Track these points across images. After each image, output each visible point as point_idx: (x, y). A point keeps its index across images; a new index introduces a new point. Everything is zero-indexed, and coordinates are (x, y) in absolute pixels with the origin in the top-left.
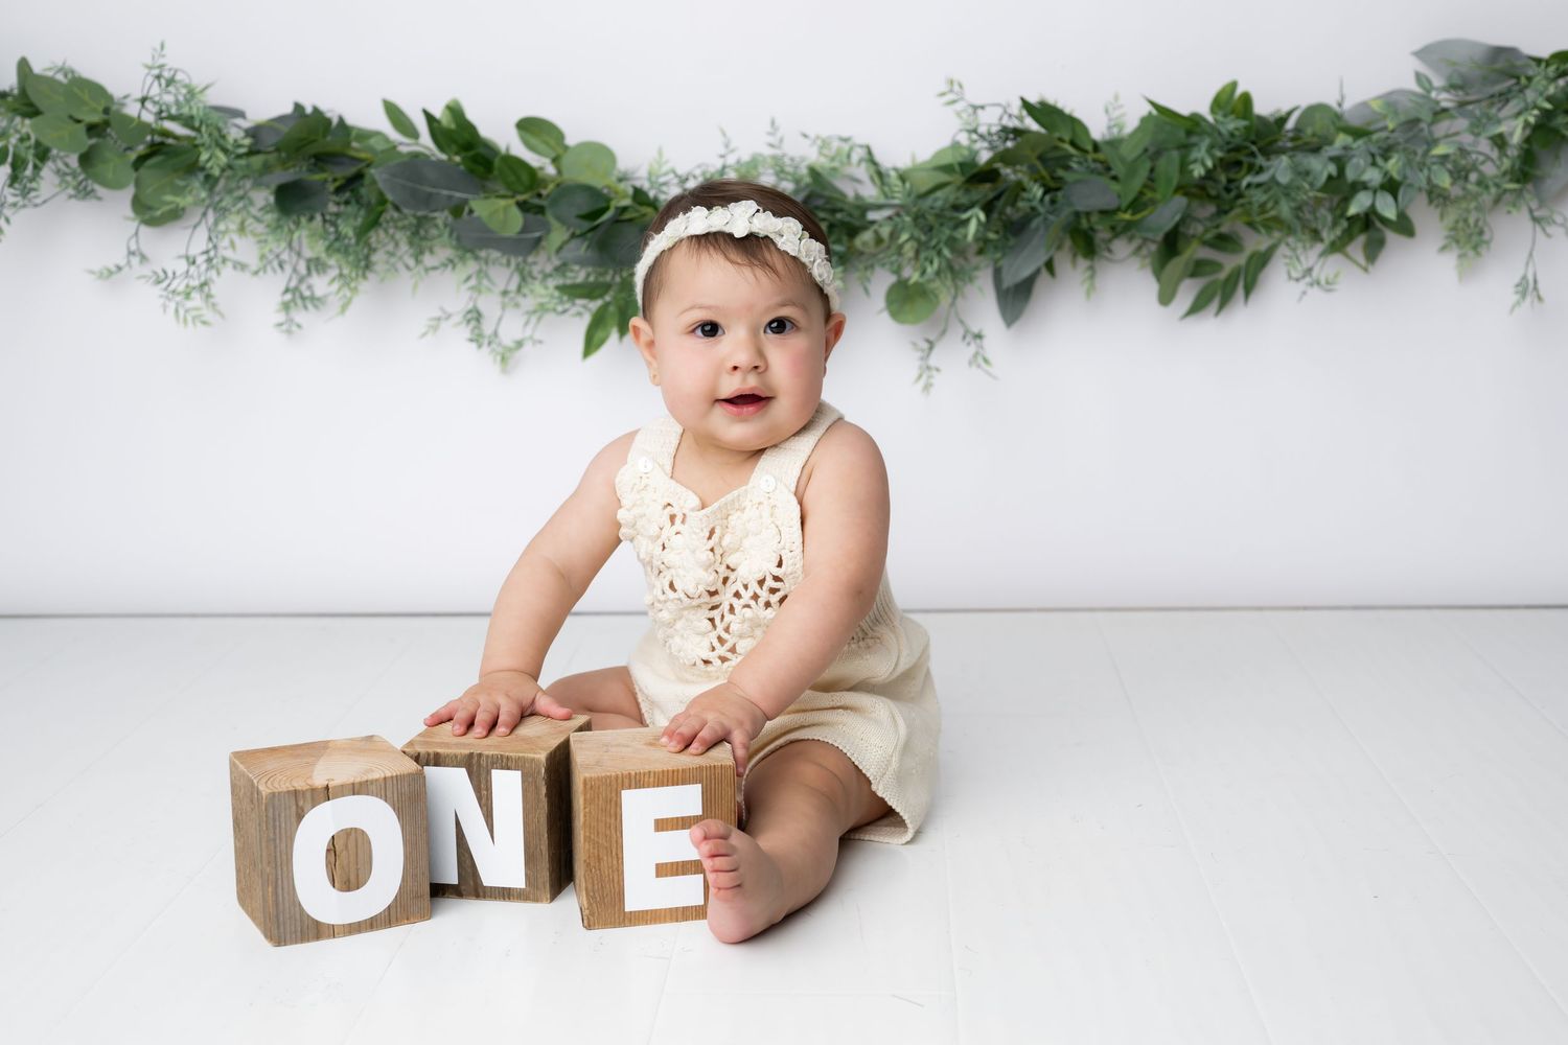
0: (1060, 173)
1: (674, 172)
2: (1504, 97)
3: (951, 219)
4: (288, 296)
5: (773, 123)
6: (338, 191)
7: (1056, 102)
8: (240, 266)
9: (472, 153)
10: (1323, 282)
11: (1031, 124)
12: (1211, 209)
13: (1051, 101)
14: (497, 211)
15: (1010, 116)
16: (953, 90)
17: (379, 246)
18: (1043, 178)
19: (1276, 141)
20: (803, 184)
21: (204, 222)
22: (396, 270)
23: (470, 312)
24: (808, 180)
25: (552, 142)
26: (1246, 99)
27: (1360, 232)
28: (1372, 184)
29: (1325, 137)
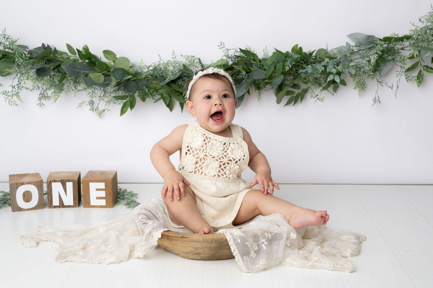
0: (250, 68)
1: (146, 65)
2: (370, 49)
4: (41, 96)
5: (173, 52)
6: (54, 69)
8: (27, 89)
9: (90, 60)
10: (320, 99)
11: (242, 54)
12: (292, 77)
13: (248, 49)
14: (97, 76)
15: (237, 52)
16: (222, 45)
17: (65, 84)
18: (246, 69)
19: (309, 60)
21: (17, 76)
22: (70, 91)
23: (90, 101)
24: (182, 68)
25: (113, 57)
26: (301, 49)
27: (332, 84)
28: (333, 73)
29: (323, 59)
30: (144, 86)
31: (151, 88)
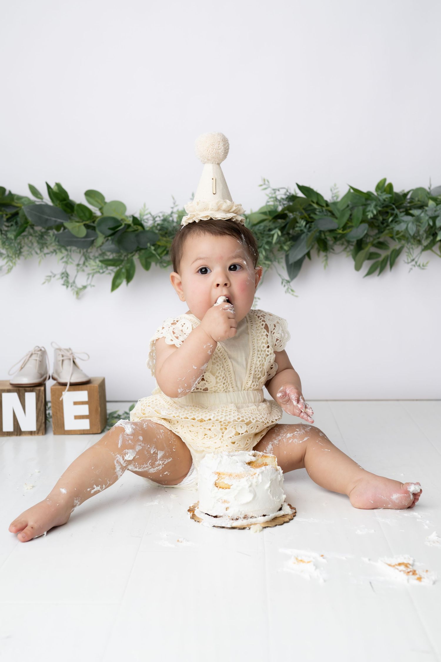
0: (312, 215)
1: (150, 214)
3: (268, 234)
6: (8, 220)
7: (311, 186)
9: (65, 202)
11: (300, 194)
12: (376, 231)
13: (309, 186)
14: (76, 227)
16: (265, 183)
17: (25, 245)
18: (305, 217)
19: (402, 203)
22: (32, 254)
23: (63, 274)
25: (100, 201)
26: (390, 186)
29: (425, 202)
30: (147, 243)
31: (159, 246)
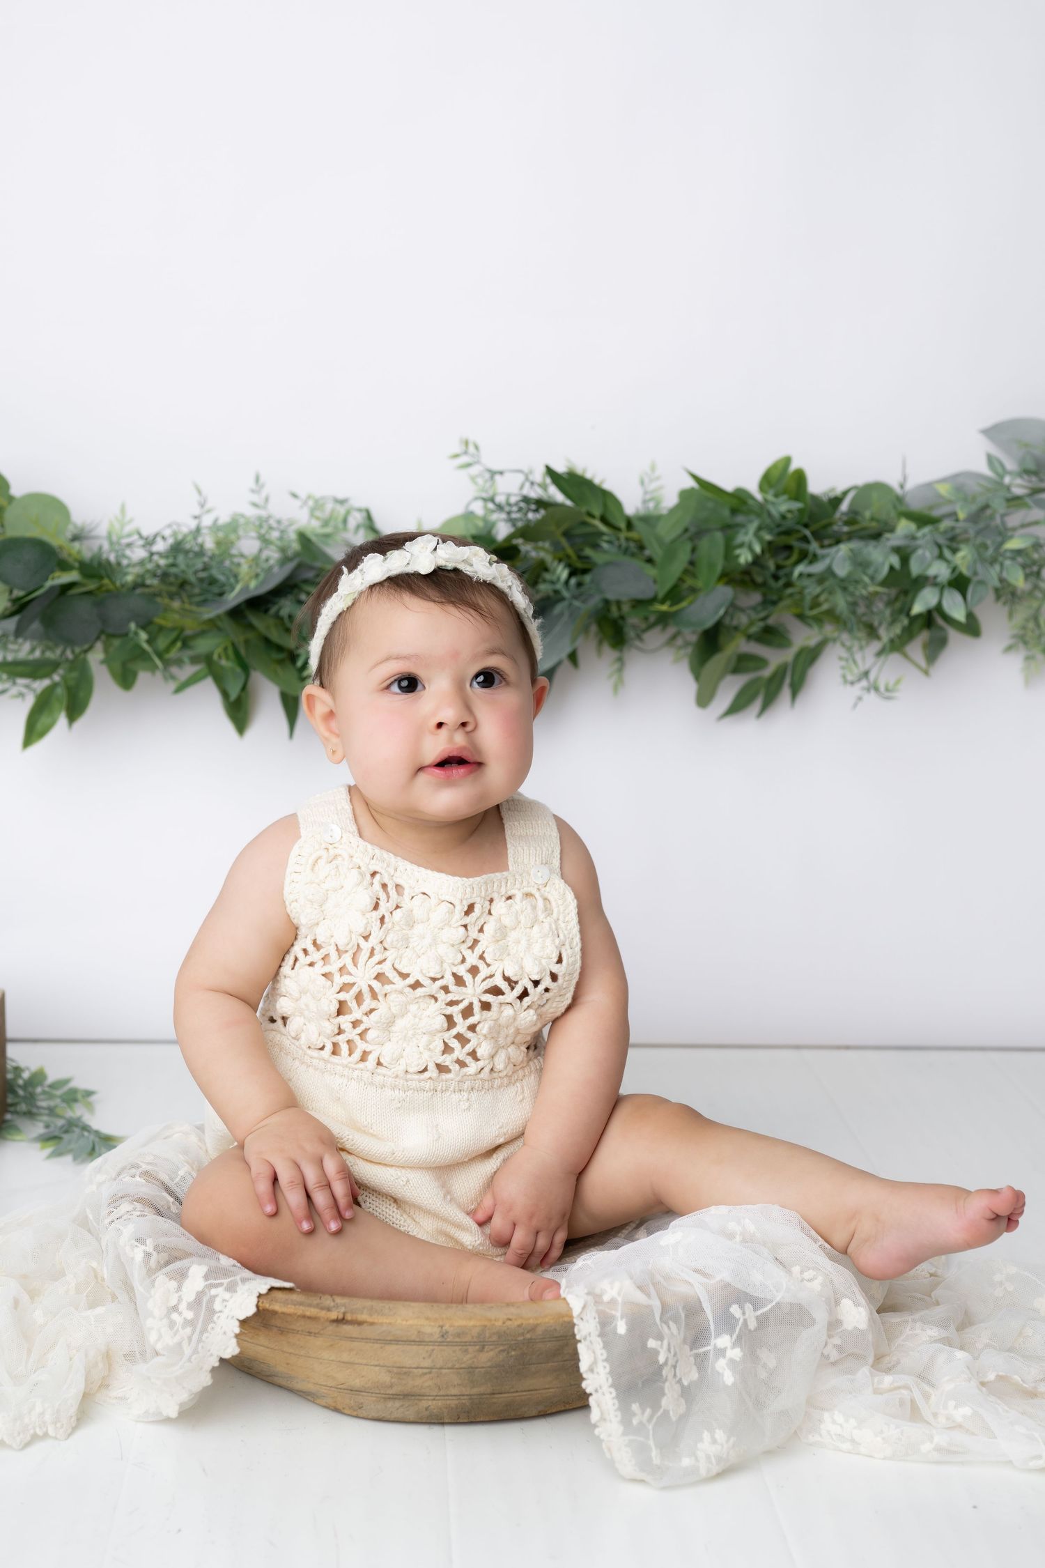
0: (588, 552)
1: (139, 532)
5: (257, 479)
7: (585, 471)
10: (882, 688)
11: (556, 495)
12: (756, 598)
13: (579, 471)
15: (533, 485)
16: (468, 451)
18: (568, 557)
19: (830, 524)
20: (290, 553)
24: (296, 546)
26: (800, 477)
27: (921, 629)
28: (939, 580)
29: (886, 523)
30: (129, 621)
31: (161, 628)
